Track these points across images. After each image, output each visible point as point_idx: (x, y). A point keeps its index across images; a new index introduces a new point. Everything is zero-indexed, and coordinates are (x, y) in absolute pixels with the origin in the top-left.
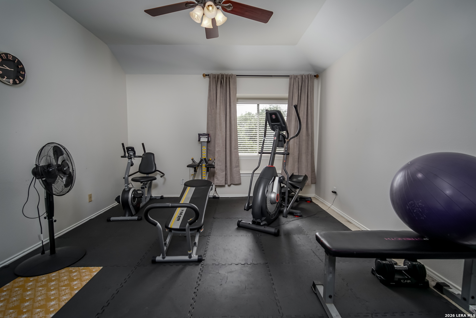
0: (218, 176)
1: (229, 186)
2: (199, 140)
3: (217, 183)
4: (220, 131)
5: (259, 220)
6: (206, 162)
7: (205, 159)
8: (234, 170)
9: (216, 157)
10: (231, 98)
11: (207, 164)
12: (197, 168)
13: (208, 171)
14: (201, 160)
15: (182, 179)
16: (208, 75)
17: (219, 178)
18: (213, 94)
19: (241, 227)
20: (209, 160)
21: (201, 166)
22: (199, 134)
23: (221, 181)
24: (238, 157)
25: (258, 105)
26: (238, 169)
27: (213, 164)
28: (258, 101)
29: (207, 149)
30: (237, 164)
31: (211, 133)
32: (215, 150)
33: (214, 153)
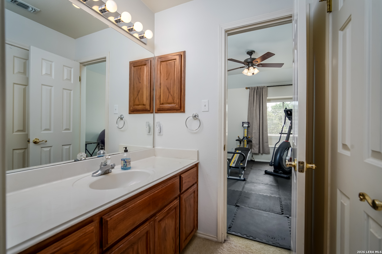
0: (254, 148)
1: (262, 154)
2: (243, 126)
3: (253, 152)
4: (256, 120)
5: (277, 170)
6: (247, 139)
7: (246, 137)
8: (265, 144)
9: (253, 136)
10: (263, 100)
11: (247, 140)
12: (241, 142)
13: (248, 143)
14: (244, 137)
15: (231, 148)
16: (249, 88)
17: (255, 149)
18: (252, 99)
19: (267, 173)
20: (249, 138)
21: (244, 141)
22: (242, 122)
23: (256, 151)
24: (267, 137)
25: (283, 103)
26: (267, 144)
27: (251, 140)
28: (283, 101)
29: (248, 131)
30: (267, 141)
31: (250, 121)
32: (252, 132)
33: (252, 133)
